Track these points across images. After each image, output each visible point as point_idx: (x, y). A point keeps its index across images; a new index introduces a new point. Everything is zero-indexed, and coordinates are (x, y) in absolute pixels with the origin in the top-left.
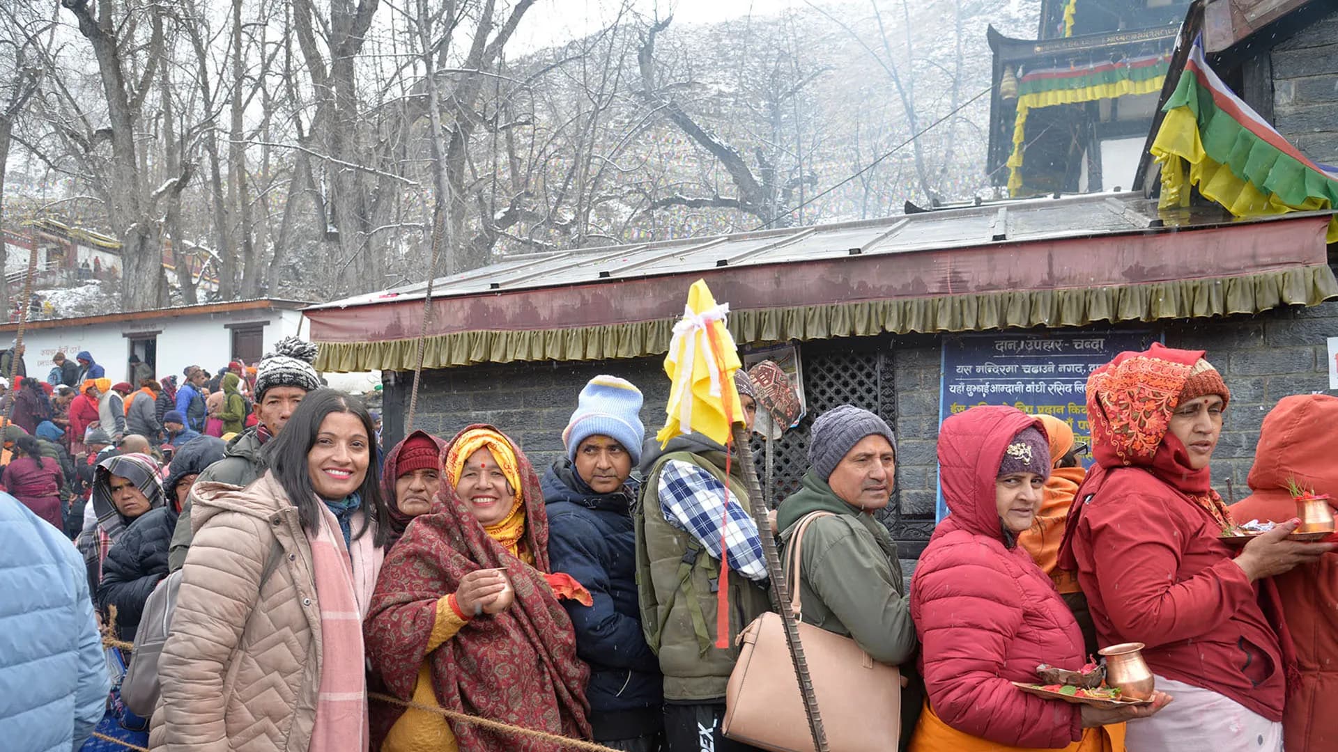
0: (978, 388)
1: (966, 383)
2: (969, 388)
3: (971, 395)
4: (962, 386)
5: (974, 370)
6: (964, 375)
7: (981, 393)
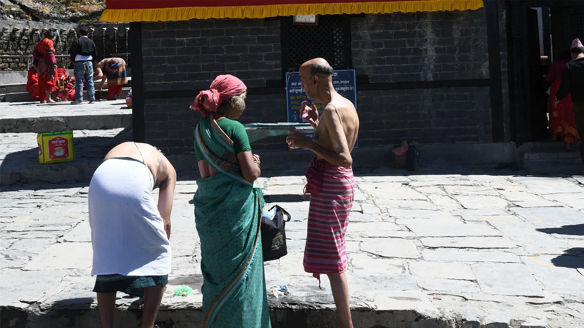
0: (299, 90)
1: (295, 89)
2: (296, 90)
3: (297, 93)
4: (294, 90)
5: (297, 84)
6: (294, 86)
7: (300, 92)
